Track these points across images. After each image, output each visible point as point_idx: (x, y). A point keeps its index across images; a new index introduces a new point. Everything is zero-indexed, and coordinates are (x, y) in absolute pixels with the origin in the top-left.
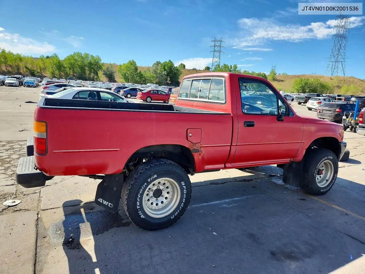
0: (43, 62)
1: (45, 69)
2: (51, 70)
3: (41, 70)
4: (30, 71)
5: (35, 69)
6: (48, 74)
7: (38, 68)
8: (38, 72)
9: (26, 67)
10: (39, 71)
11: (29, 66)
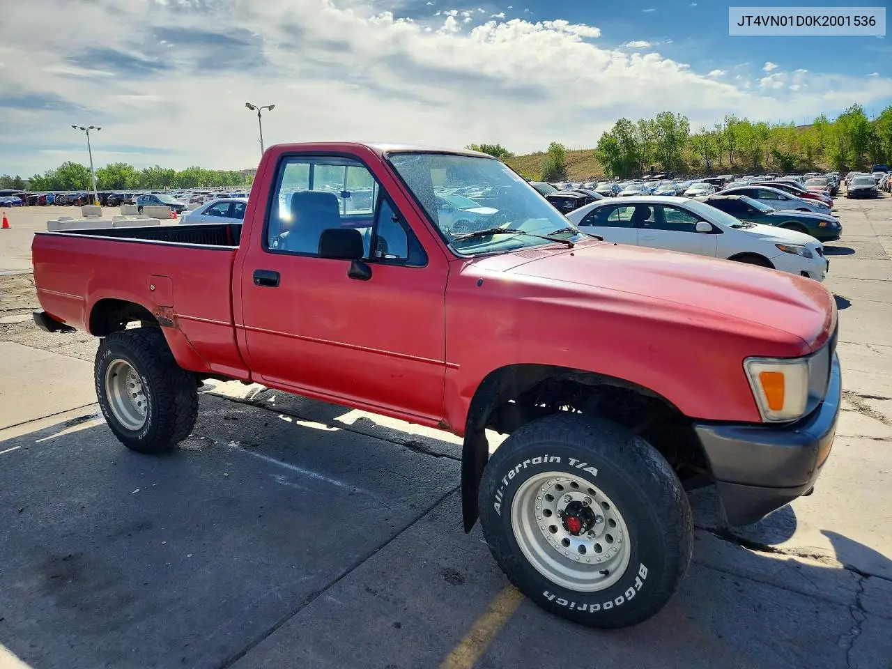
0: (819, 134)
1: (820, 151)
2: (836, 151)
3: (809, 154)
4: (783, 159)
5: (797, 153)
6: (826, 162)
7: (805, 149)
8: (803, 161)
9: (776, 153)
10: (805, 157)
11: (784, 149)
